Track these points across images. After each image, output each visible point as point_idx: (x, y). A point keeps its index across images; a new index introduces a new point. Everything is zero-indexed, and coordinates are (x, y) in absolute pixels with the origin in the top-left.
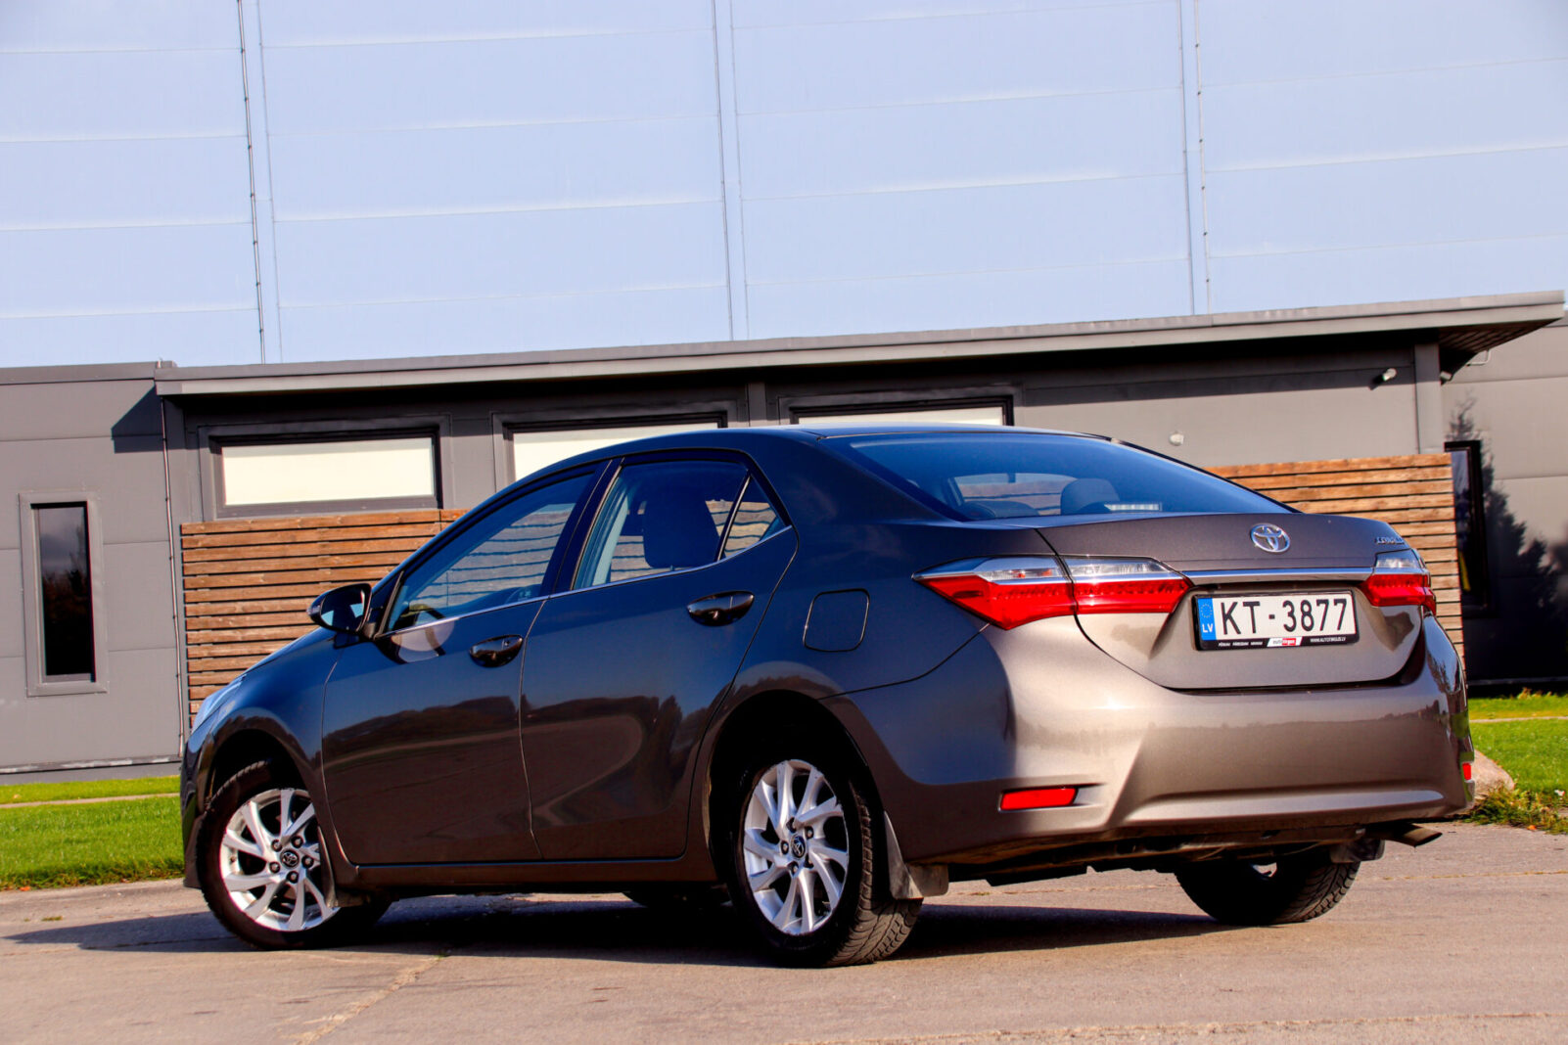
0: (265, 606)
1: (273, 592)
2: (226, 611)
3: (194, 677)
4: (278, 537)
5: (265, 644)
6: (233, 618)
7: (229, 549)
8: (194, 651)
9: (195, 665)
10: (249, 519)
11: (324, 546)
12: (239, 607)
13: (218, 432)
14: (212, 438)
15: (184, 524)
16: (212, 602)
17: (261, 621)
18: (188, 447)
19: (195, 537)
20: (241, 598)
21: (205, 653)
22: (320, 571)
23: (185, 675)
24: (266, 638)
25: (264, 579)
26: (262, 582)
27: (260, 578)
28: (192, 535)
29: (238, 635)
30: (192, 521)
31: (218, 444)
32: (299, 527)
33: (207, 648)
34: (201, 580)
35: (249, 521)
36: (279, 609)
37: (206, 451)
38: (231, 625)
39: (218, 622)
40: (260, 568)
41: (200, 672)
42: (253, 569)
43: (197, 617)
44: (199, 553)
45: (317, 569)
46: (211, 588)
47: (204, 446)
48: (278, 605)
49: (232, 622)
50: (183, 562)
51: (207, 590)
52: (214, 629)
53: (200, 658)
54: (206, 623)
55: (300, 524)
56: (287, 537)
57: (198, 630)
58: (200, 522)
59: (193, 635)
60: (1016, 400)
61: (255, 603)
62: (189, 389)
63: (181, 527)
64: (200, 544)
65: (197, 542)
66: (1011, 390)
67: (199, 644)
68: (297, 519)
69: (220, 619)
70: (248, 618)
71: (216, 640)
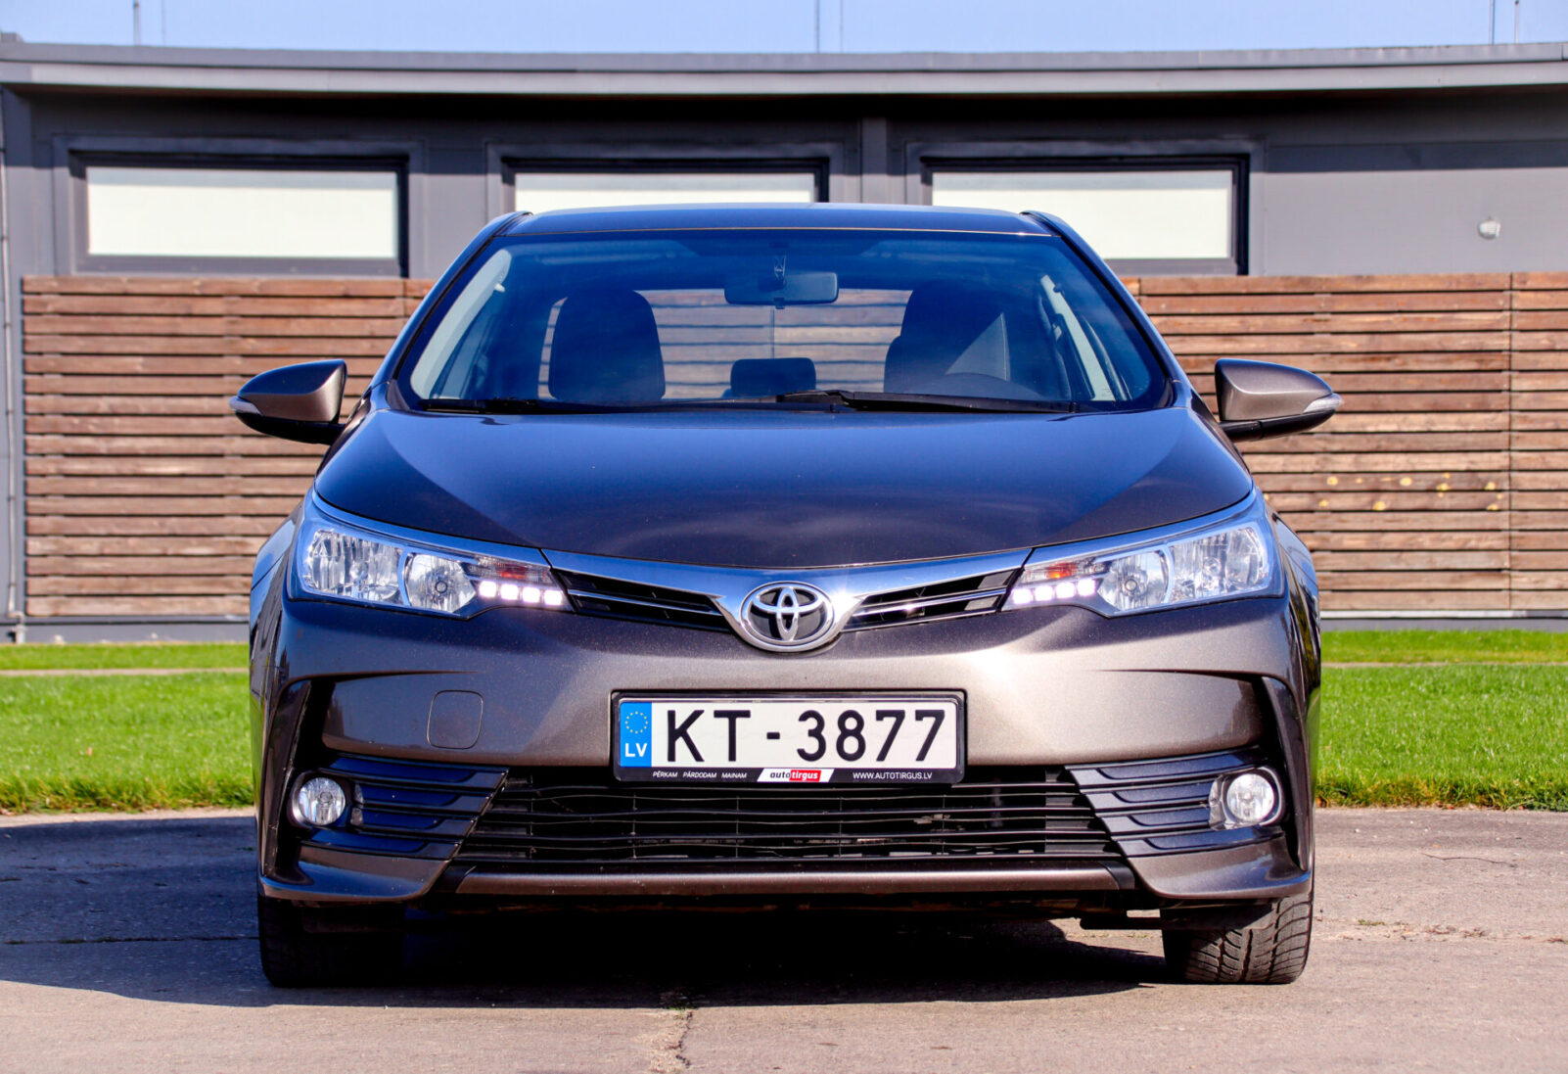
0: (143, 405)
1: (156, 386)
2: (85, 410)
3: (34, 503)
4: (167, 306)
5: (141, 461)
6: (95, 420)
7: (93, 319)
8: (35, 465)
9: (37, 485)
10: (124, 277)
11: (233, 323)
12: (104, 404)
13: (82, 144)
14: (73, 152)
15: (28, 277)
16: (66, 395)
17: (137, 427)
18: (38, 163)
19: (45, 297)
20: (108, 391)
21: (52, 469)
22: (225, 360)
23: (21, 498)
24: (143, 452)
25: (143, 365)
26: (139, 369)
27: (137, 364)
28: (39, 294)
29: (102, 445)
30: (39, 275)
31: (80, 162)
32: (197, 292)
33: (54, 462)
34: (50, 362)
35: (124, 280)
36: (162, 410)
37: (63, 173)
38: (92, 429)
39: (73, 425)
40: (137, 349)
41: (43, 495)
42: (127, 349)
43: (42, 414)
44: (48, 322)
45: (220, 356)
46: (65, 374)
47: (61, 165)
48: (162, 403)
49: (93, 424)
50: (24, 333)
51: (58, 377)
52: (66, 435)
53: (43, 476)
54: (55, 424)
55: (199, 287)
56: (180, 305)
57: (42, 434)
58: (51, 276)
59: (35, 441)
60: (1254, 162)
61: (129, 401)
62: (42, 75)
63: (22, 282)
64: (50, 308)
65: (44, 304)
66: (1247, 147)
67: (43, 455)
68: (196, 281)
69: (76, 420)
70: (117, 421)
71: (69, 450)
